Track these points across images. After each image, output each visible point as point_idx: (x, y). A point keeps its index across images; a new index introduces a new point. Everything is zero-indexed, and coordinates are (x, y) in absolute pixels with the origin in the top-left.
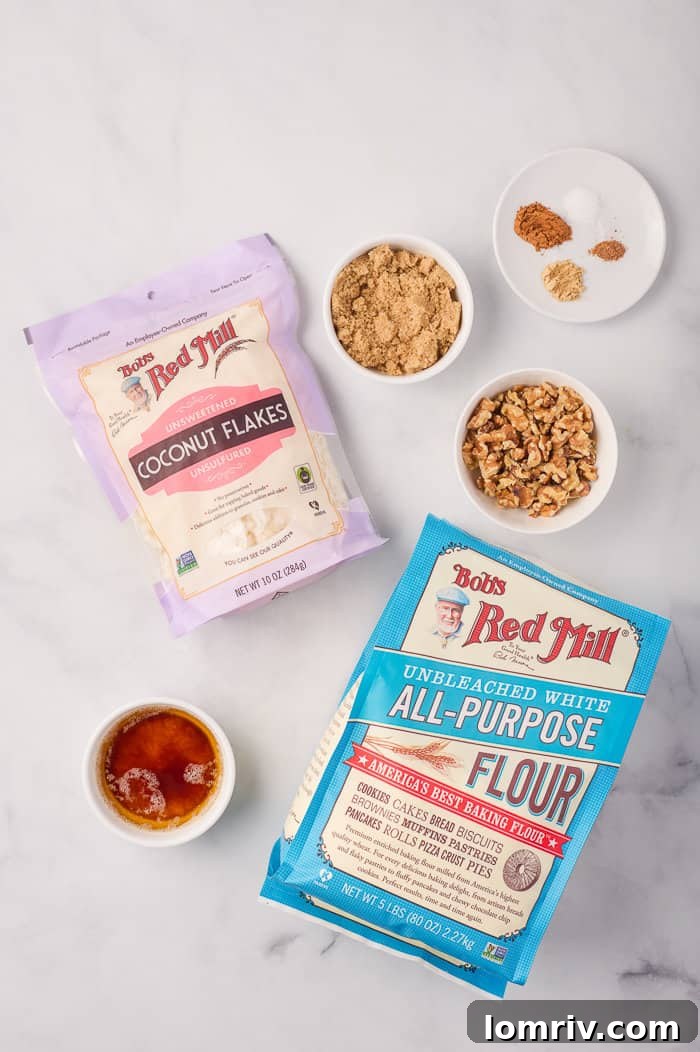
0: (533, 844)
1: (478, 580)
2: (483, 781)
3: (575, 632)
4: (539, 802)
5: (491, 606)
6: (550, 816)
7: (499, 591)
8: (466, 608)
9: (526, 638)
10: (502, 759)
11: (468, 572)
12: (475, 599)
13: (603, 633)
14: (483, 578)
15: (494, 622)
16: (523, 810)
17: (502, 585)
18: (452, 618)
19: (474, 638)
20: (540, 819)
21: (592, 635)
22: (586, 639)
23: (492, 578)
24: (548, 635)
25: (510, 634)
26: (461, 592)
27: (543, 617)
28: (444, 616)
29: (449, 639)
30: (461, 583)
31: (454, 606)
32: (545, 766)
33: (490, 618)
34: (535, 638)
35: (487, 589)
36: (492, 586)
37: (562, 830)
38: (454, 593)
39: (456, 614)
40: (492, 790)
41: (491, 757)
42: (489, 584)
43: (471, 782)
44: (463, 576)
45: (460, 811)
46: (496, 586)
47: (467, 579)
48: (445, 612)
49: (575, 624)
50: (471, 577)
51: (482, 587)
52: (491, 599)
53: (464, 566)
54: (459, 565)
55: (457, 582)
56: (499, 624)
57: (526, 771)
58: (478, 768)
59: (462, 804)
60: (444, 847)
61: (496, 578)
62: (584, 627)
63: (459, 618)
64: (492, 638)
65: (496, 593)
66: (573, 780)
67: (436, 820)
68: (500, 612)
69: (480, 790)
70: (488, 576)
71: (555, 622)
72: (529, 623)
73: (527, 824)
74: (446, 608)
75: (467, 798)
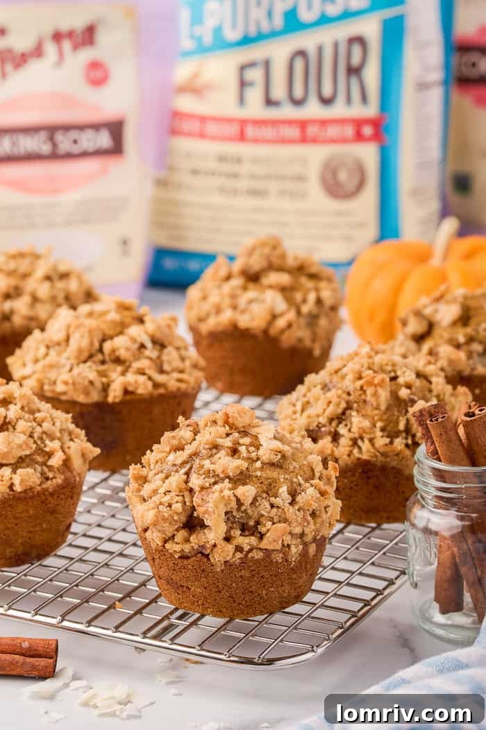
0: (344, 140)
2: (255, 96)
4: (327, 90)
6: (349, 100)
10: (267, 64)
16: (313, 110)
20: (339, 110)
32: (320, 50)
37: (371, 111)
40: (269, 102)
41: (252, 65)
43: (242, 100)
45: (242, 137)
57: (299, 64)
58: (243, 84)
59: (242, 131)
60: (243, 184)
66: (357, 51)
67: (222, 159)
69: (254, 107)
73: (324, 123)
75: (243, 123)
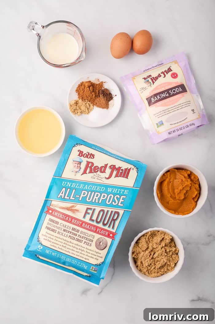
0: (105, 235)
1: (85, 155)
2: (88, 217)
3: (117, 169)
4: (105, 222)
5: (90, 162)
6: (109, 226)
7: (92, 158)
8: (82, 163)
9: (101, 172)
10: (94, 209)
11: (83, 152)
12: (84, 160)
13: (126, 169)
14: (87, 154)
15: (91, 167)
16: (101, 225)
17: (93, 156)
18: (78, 167)
19: (85, 172)
20: (106, 228)
21: (122, 170)
22: (120, 171)
23: (90, 154)
24: (108, 171)
25: (96, 171)
26: (81, 159)
27: (106, 165)
28: (75, 166)
29: (77, 173)
30: (80, 155)
31: (78, 163)
32: (108, 211)
33: (89, 166)
34: (104, 172)
35: (89, 157)
36: (90, 156)
37: (114, 231)
38: (78, 159)
39: (79, 165)
40: (91, 219)
41: (91, 209)
42: (89, 156)
43: (84, 217)
44: (81, 153)
45: (81, 226)
46: (92, 156)
47: (82, 154)
48: (75, 165)
49: (117, 167)
50: (83, 154)
51: (87, 157)
52: (90, 160)
53: (81, 150)
54: (79, 150)
55: (79, 155)
56: (93, 168)
57: (102, 213)
58: (86, 213)
59: (81, 224)
60: (76, 237)
61: (91, 154)
62: (120, 168)
63: (80, 166)
64: (91, 172)
65: (91, 158)
66: (116, 216)
67: (73, 229)
68: (93, 164)
69: (87, 219)
70: (89, 153)
71: (110, 167)
72: (102, 167)
73: (102, 229)
74: (76, 163)
75: (83, 222)
